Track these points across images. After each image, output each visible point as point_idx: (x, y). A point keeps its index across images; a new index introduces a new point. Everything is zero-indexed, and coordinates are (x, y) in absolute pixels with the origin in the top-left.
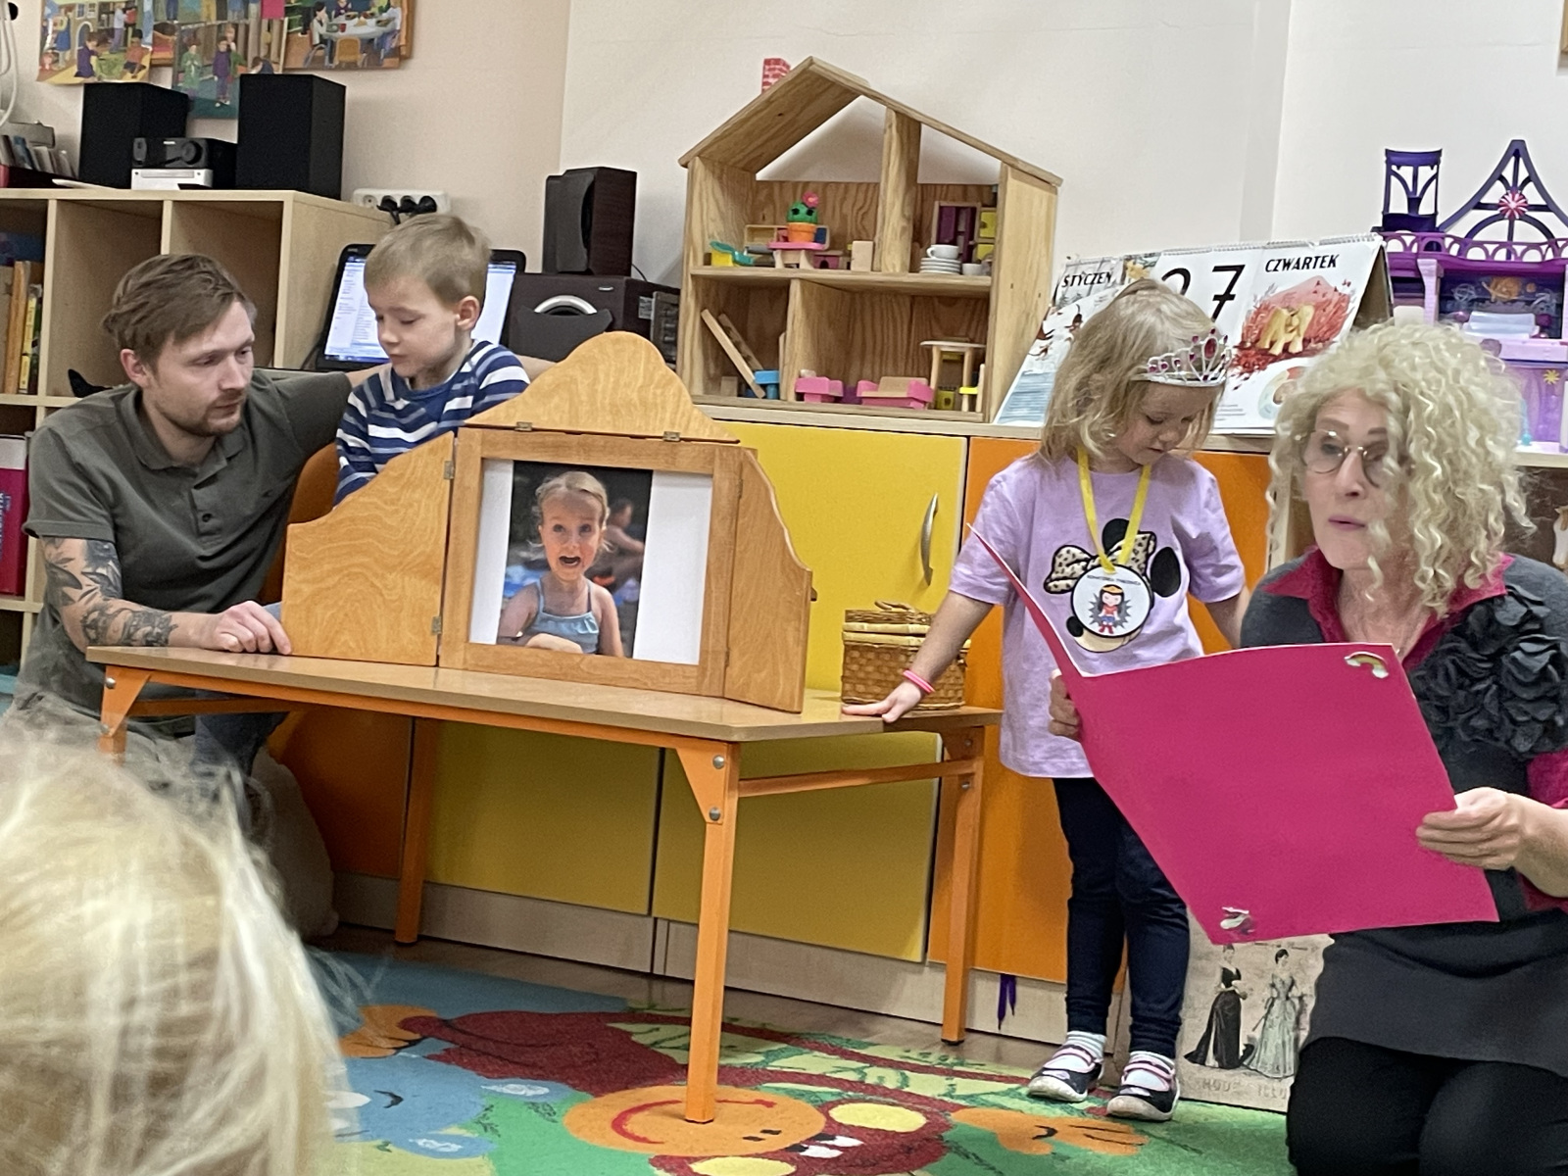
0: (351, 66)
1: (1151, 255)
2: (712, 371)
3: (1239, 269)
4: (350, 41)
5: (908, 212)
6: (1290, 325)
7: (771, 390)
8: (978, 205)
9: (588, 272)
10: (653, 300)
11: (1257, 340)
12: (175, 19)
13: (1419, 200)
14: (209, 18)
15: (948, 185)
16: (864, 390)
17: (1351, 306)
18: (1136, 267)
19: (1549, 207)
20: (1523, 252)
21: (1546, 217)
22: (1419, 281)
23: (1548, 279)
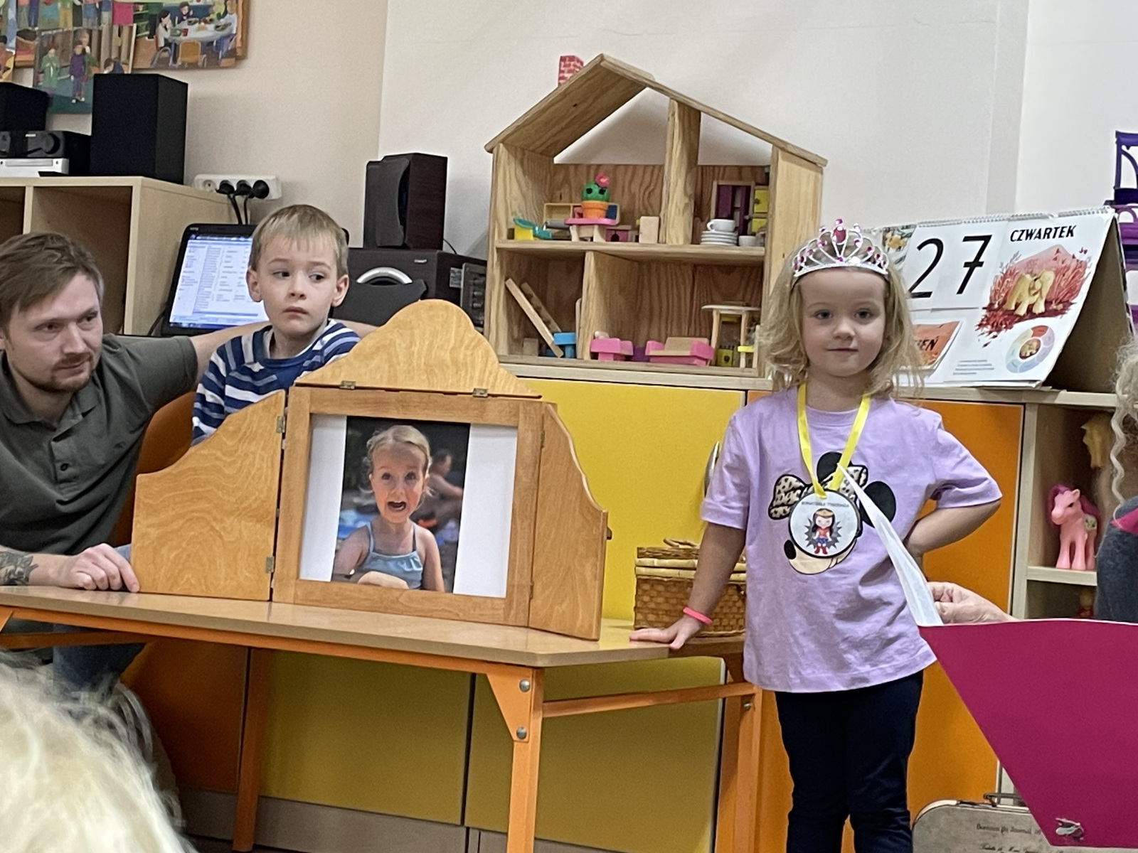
0: (193, 66)
1: (907, 227)
2: (516, 334)
3: (986, 239)
4: (192, 44)
5: (690, 191)
6: (1033, 288)
7: (569, 351)
8: (752, 184)
9: (404, 247)
10: (463, 271)
11: (1004, 302)
12: (36, 26)
14: (66, 23)
15: (725, 167)
16: (651, 351)
17: (1087, 271)
18: (896, 237)
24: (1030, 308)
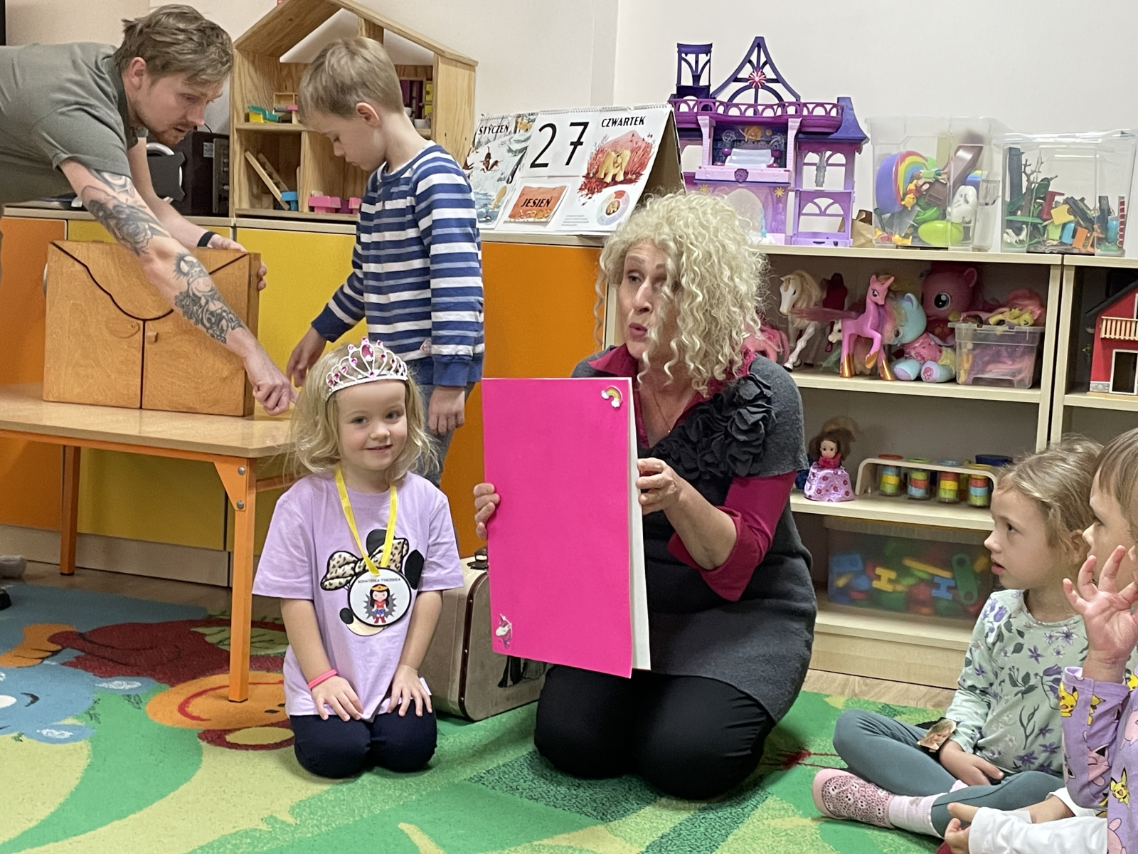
1: (532, 114)
2: (255, 191)
3: (585, 125)
6: (616, 162)
7: (293, 205)
8: (425, 80)
10: (213, 144)
11: (597, 172)
13: (699, 76)
15: (405, 66)
16: (353, 204)
17: (653, 150)
18: (523, 122)
19: (778, 80)
20: (763, 110)
21: (777, 87)
22: (699, 130)
23: (779, 126)
24: (614, 177)
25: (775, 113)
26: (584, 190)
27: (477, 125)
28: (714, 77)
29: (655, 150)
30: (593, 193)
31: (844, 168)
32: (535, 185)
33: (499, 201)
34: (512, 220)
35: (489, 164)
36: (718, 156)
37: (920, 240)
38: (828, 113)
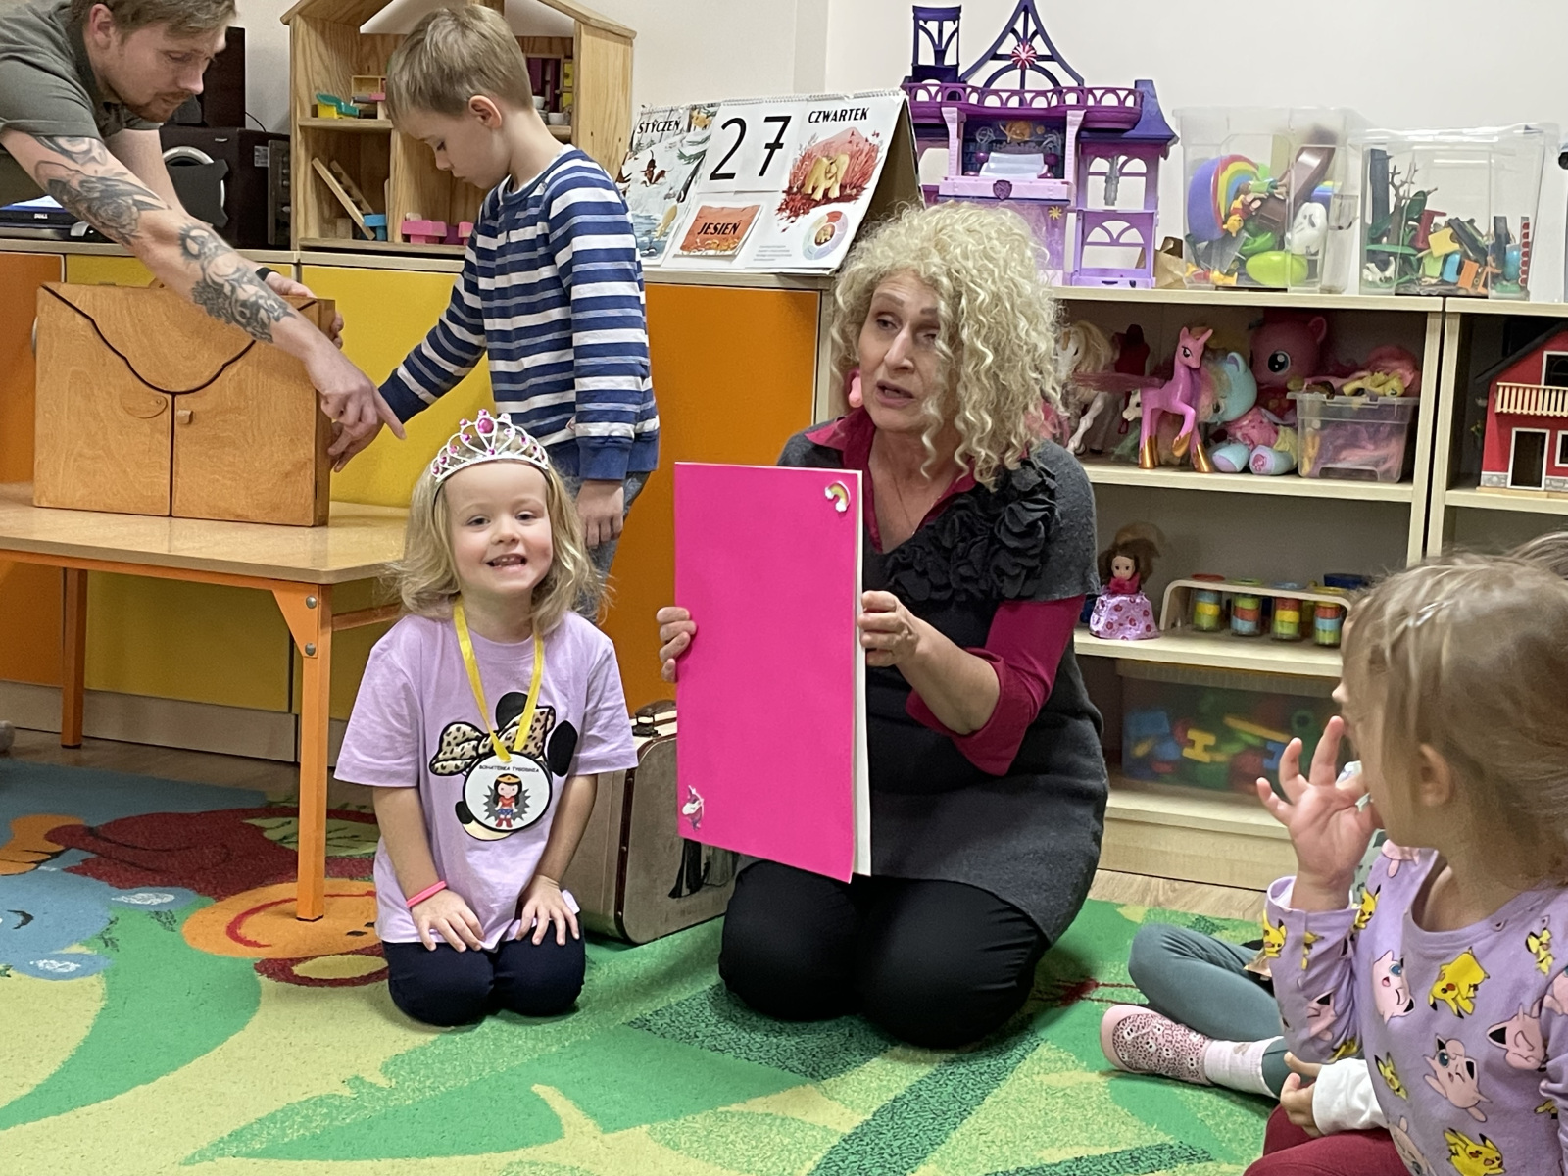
1: (713, 105)
2: (327, 213)
3: (786, 120)
6: (829, 172)
7: (380, 233)
8: (562, 56)
9: (203, 125)
10: (268, 149)
11: (803, 185)
13: (944, 52)
15: (535, 38)
17: (879, 156)
18: (701, 115)
19: (1054, 57)
20: (1032, 99)
21: (1052, 67)
22: (944, 127)
23: (1054, 121)
24: (826, 192)
25: (1049, 103)
26: (784, 210)
27: (636, 120)
28: (963, 54)
29: (882, 155)
30: (797, 215)
31: (1144, 179)
32: (717, 205)
33: (667, 226)
34: (685, 253)
35: (653, 175)
36: (970, 163)
37: (1250, 279)
38: (1122, 102)
